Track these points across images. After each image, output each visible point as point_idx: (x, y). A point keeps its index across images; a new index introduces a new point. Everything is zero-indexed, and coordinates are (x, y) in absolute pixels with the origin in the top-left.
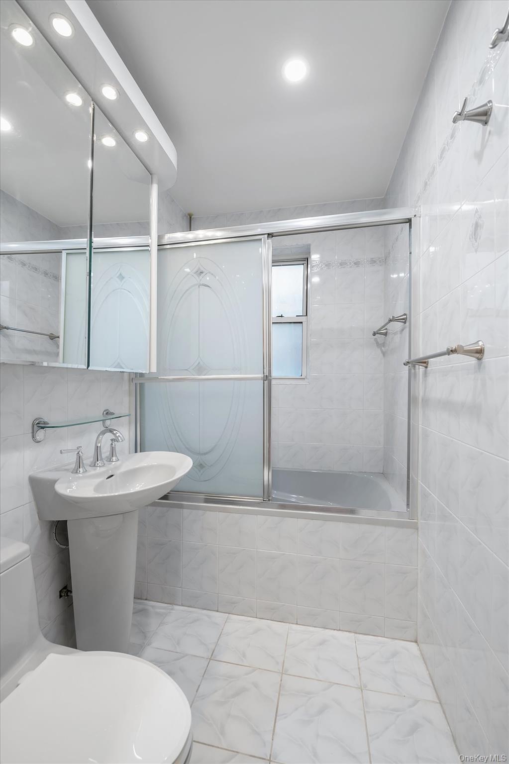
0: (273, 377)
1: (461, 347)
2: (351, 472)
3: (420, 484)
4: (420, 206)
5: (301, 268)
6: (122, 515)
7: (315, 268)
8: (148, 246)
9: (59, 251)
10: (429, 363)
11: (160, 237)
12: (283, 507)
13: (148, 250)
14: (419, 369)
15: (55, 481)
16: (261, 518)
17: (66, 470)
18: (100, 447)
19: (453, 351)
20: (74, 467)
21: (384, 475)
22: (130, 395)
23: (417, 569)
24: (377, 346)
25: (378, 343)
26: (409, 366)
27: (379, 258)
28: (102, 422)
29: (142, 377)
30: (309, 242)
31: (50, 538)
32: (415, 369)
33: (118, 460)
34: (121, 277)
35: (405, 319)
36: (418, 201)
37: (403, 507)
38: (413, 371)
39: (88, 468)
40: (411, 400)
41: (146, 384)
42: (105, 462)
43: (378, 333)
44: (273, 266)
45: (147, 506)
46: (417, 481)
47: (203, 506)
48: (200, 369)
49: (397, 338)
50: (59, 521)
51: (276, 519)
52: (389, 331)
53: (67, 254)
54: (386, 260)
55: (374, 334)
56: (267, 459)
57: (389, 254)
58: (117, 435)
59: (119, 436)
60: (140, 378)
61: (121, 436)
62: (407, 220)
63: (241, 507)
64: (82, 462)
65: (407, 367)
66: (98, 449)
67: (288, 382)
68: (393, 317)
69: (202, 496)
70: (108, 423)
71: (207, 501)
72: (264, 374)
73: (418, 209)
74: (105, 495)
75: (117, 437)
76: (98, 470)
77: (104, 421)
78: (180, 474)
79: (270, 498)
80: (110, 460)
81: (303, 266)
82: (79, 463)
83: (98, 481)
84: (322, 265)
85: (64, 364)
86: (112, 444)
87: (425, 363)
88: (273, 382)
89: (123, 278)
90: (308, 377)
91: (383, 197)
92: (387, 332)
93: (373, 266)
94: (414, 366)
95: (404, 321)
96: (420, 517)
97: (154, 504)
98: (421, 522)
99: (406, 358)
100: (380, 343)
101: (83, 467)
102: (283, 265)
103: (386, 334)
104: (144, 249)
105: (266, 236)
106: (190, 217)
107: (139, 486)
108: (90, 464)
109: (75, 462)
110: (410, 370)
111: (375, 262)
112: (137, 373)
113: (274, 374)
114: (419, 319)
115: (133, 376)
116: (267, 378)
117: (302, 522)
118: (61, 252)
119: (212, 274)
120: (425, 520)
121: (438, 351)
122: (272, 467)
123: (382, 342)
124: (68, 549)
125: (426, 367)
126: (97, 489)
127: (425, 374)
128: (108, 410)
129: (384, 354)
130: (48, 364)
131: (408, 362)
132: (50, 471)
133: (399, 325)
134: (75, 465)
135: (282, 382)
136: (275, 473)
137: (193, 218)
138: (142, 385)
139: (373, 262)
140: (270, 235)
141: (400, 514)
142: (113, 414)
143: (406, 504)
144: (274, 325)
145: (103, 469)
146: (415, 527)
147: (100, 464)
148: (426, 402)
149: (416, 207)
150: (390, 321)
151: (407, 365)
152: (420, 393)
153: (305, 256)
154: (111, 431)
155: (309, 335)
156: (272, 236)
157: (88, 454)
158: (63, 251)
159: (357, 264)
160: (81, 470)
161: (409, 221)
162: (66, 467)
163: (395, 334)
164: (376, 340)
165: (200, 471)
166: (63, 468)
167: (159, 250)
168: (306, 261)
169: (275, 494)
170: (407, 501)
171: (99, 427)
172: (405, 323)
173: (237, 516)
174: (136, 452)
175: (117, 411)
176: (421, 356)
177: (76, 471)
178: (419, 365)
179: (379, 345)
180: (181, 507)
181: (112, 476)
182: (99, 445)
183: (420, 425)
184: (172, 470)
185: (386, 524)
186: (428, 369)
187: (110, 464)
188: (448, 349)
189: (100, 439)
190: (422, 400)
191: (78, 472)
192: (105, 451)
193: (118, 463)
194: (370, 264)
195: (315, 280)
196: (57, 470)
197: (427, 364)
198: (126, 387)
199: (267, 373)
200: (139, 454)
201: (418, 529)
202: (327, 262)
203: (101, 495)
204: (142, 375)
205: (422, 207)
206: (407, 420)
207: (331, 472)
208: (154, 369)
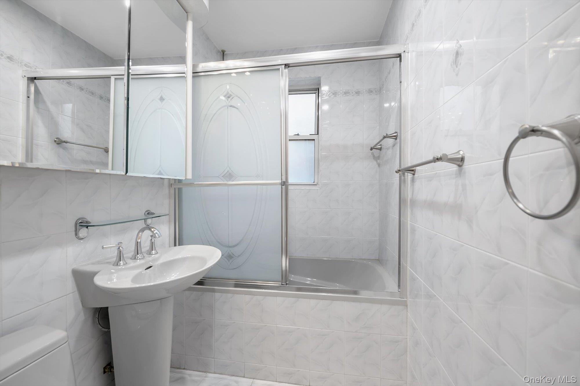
0: (289, 184)
1: (445, 155)
2: (353, 259)
3: (409, 269)
4: (408, 44)
5: (313, 96)
6: (159, 301)
7: (324, 96)
8: (184, 73)
9: (108, 76)
10: (416, 170)
11: (194, 66)
12: (299, 290)
13: (184, 77)
14: (408, 176)
15: (95, 274)
16: (279, 299)
17: (107, 263)
18: (140, 242)
19: (438, 159)
20: (115, 260)
21: (380, 261)
22: (170, 198)
23: (407, 338)
24: (374, 159)
25: (374, 156)
26: (400, 174)
27: (375, 89)
28: (144, 220)
29: (180, 183)
30: (320, 76)
31: (94, 322)
32: (404, 176)
33: (157, 253)
34: (162, 99)
35: (396, 136)
36: (407, 39)
37: (395, 288)
38: (403, 178)
39: (129, 261)
40: (401, 201)
41: (183, 188)
42: (145, 255)
43: (374, 148)
44: (289, 94)
45: (185, 290)
46: (407, 267)
47: (232, 290)
48: (230, 176)
49: (390, 152)
50: (102, 308)
51: (293, 300)
52: (383, 147)
53: (115, 79)
54: (380, 90)
55: (371, 149)
56: (285, 249)
57: (383, 86)
58: (155, 232)
59: (156, 233)
60: (179, 184)
61: (158, 233)
62: (398, 56)
63: (263, 290)
64: (123, 256)
65: (398, 175)
66: (138, 243)
67: (303, 187)
68: (387, 134)
69: (233, 282)
70: (149, 221)
71: (236, 286)
72: (282, 180)
73: (407, 47)
74: (144, 285)
75: (155, 234)
76: (139, 262)
77: (145, 220)
78: (211, 263)
79: (288, 282)
80: (150, 253)
81: (315, 94)
82: (120, 256)
83: (136, 272)
84: (330, 94)
85: (112, 171)
86: (151, 240)
87: (413, 170)
88: (290, 187)
89: (164, 100)
90: (319, 183)
91: (378, 40)
92: (381, 147)
93: (370, 95)
94: (404, 174)
95: (396, 138)
96: (408, 296)
97: (190, 289)
98: (409, 300)
99: (397, 168)
100: (375, 156)
101: (124, 260)
102: (299, 94)
103: (380, 149)
104: (182, 76)
105: (283, 66)
106: (223, 53)
107: (174, 275)
108: (131, 256)
109: (116, 256)
110: (400, 177)
111: (372, 92)
112: (176, 179)
113: (291, 181)
114: (407, 135)
115: (172, 182)
116: (284, 184)
117: (313, 302)
118: (110, 78)
119: (239, 97)
120: (413, 299)
121: (424, 160)
122: (289, 256)
123: (378, 155)
124: (110, 331)
125: (414, 174)
126: (135, 279)
127: (413, 180)
128: (149, 210)
129: (379, 165)
130: (100, 171)
131: (399, 170)
132: (93, 264)
133: (391, 141)
134: (116, 258)
135: (298, 187)
136: (292, 261)
137: (226, 54)
138: (180, 190)
139: (370, 91)
140: (287, 66)
141: (392, 294)
142: (153, 214)
143: (397, 285)
144: (291, 142)
145: (142, 261)
146: (405, 304)
147: (139, 257)
148: (413, 203)
149: (405, 44)
150: (384, 137)
151: (398, 173)
152: (409, 194)
153: (317, 87)
154: (150, 229)
155: (320, 150)
156: (289, 67)
157: (129, 249)
158: (112, 77)
159: (358, 93)
160: (121, 262)
161: (399, 56)
162: (109, 261)
163: (388, 149)
164: (373, 154)
165: (229, 261)
166: (106, 261)
167: (193, 77)
168: (317, 90)
169: (292, 278)
170: (398, 283)
171: (141, 224)
172: (396, 139)
173: (260, 298)
174: (175, 245)
175: (157, 212)
176: (409, 165)
177: (117, 264)
178: (408, 173)
179: (376, 158)
180: (214, 291)
181: (151, 267)
182: (139, 241)
183: (409, 222)
184: (204, 260)
185: (381, 302)
186: (416, 176)
187: (150, 257)
188: (434, 158)
189: (140, 235)
190: (411, 200)
191: (119, 264)
192: (145, 245)
193: (157, 256)
194: (368, 93)
195: (325, 107)
196: (99, 263)
197: (415, 172)
198: (166, 191)
199: (284, 180)
200: (178, 247)
201: (407, 306)
202: (334, 91)
203: (138, 286)
204: (180, 181)
205: (410, 45)
206: (398, 218)
207: (338, 259)
208: (190, 176)
